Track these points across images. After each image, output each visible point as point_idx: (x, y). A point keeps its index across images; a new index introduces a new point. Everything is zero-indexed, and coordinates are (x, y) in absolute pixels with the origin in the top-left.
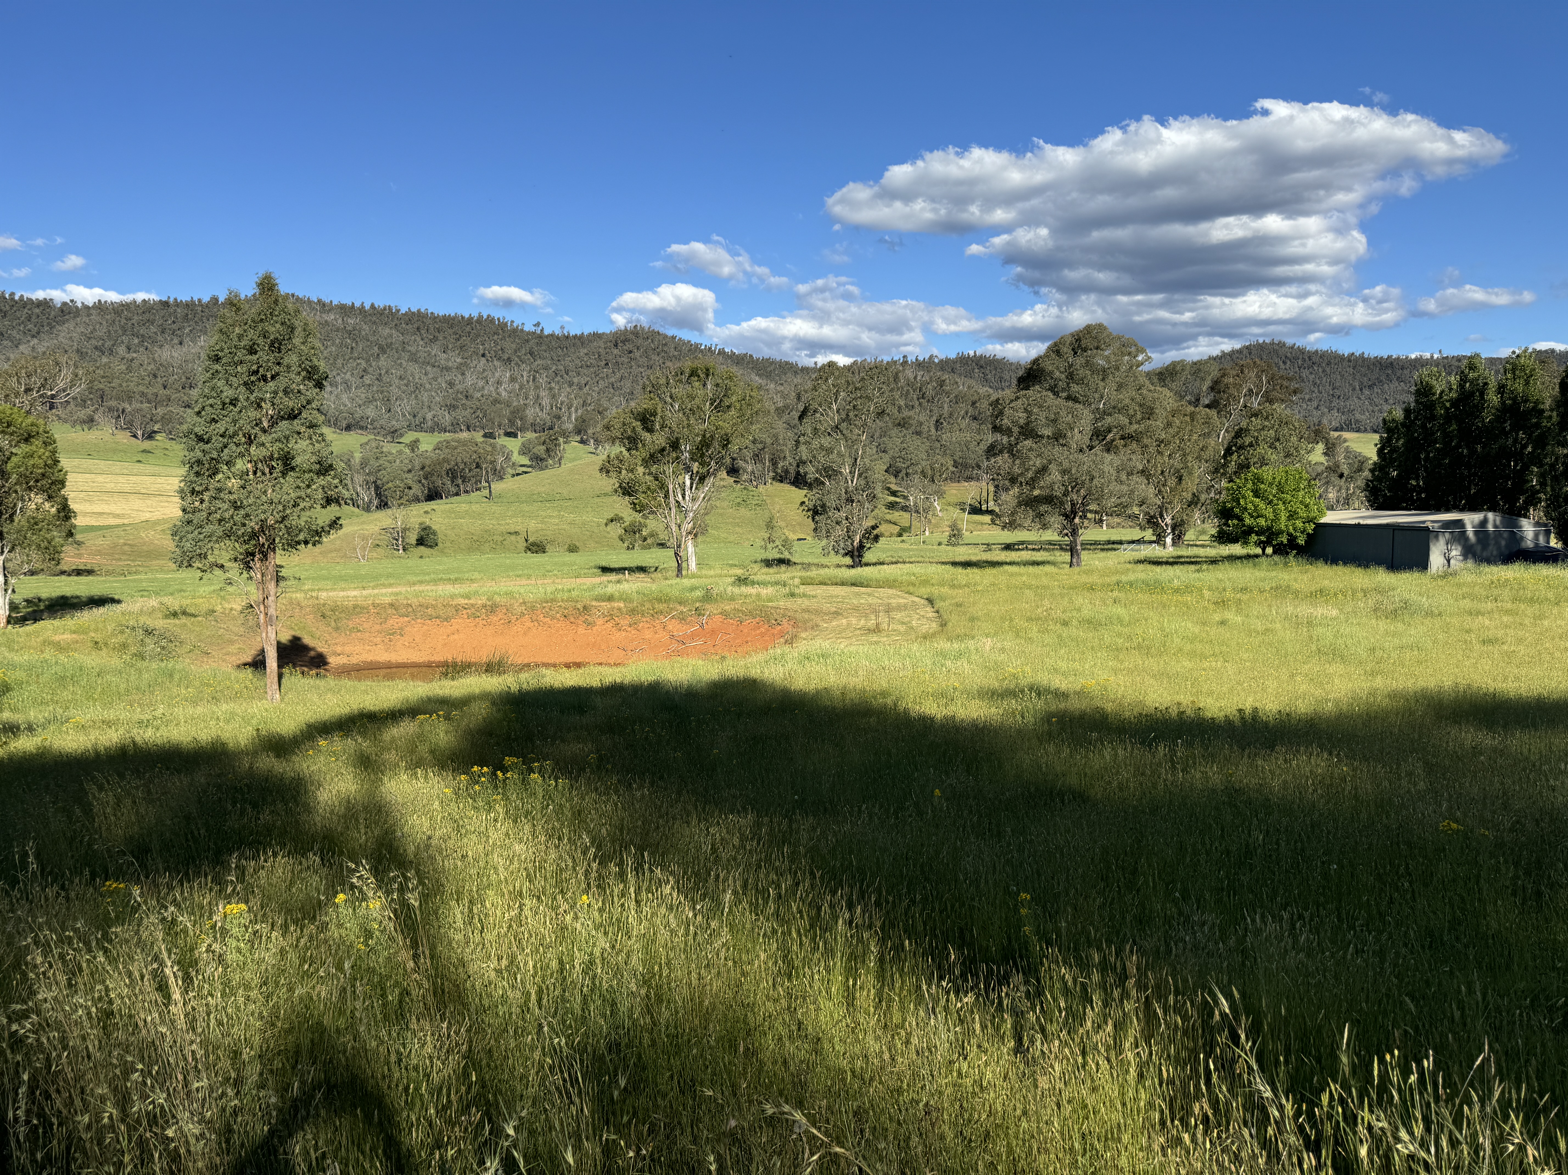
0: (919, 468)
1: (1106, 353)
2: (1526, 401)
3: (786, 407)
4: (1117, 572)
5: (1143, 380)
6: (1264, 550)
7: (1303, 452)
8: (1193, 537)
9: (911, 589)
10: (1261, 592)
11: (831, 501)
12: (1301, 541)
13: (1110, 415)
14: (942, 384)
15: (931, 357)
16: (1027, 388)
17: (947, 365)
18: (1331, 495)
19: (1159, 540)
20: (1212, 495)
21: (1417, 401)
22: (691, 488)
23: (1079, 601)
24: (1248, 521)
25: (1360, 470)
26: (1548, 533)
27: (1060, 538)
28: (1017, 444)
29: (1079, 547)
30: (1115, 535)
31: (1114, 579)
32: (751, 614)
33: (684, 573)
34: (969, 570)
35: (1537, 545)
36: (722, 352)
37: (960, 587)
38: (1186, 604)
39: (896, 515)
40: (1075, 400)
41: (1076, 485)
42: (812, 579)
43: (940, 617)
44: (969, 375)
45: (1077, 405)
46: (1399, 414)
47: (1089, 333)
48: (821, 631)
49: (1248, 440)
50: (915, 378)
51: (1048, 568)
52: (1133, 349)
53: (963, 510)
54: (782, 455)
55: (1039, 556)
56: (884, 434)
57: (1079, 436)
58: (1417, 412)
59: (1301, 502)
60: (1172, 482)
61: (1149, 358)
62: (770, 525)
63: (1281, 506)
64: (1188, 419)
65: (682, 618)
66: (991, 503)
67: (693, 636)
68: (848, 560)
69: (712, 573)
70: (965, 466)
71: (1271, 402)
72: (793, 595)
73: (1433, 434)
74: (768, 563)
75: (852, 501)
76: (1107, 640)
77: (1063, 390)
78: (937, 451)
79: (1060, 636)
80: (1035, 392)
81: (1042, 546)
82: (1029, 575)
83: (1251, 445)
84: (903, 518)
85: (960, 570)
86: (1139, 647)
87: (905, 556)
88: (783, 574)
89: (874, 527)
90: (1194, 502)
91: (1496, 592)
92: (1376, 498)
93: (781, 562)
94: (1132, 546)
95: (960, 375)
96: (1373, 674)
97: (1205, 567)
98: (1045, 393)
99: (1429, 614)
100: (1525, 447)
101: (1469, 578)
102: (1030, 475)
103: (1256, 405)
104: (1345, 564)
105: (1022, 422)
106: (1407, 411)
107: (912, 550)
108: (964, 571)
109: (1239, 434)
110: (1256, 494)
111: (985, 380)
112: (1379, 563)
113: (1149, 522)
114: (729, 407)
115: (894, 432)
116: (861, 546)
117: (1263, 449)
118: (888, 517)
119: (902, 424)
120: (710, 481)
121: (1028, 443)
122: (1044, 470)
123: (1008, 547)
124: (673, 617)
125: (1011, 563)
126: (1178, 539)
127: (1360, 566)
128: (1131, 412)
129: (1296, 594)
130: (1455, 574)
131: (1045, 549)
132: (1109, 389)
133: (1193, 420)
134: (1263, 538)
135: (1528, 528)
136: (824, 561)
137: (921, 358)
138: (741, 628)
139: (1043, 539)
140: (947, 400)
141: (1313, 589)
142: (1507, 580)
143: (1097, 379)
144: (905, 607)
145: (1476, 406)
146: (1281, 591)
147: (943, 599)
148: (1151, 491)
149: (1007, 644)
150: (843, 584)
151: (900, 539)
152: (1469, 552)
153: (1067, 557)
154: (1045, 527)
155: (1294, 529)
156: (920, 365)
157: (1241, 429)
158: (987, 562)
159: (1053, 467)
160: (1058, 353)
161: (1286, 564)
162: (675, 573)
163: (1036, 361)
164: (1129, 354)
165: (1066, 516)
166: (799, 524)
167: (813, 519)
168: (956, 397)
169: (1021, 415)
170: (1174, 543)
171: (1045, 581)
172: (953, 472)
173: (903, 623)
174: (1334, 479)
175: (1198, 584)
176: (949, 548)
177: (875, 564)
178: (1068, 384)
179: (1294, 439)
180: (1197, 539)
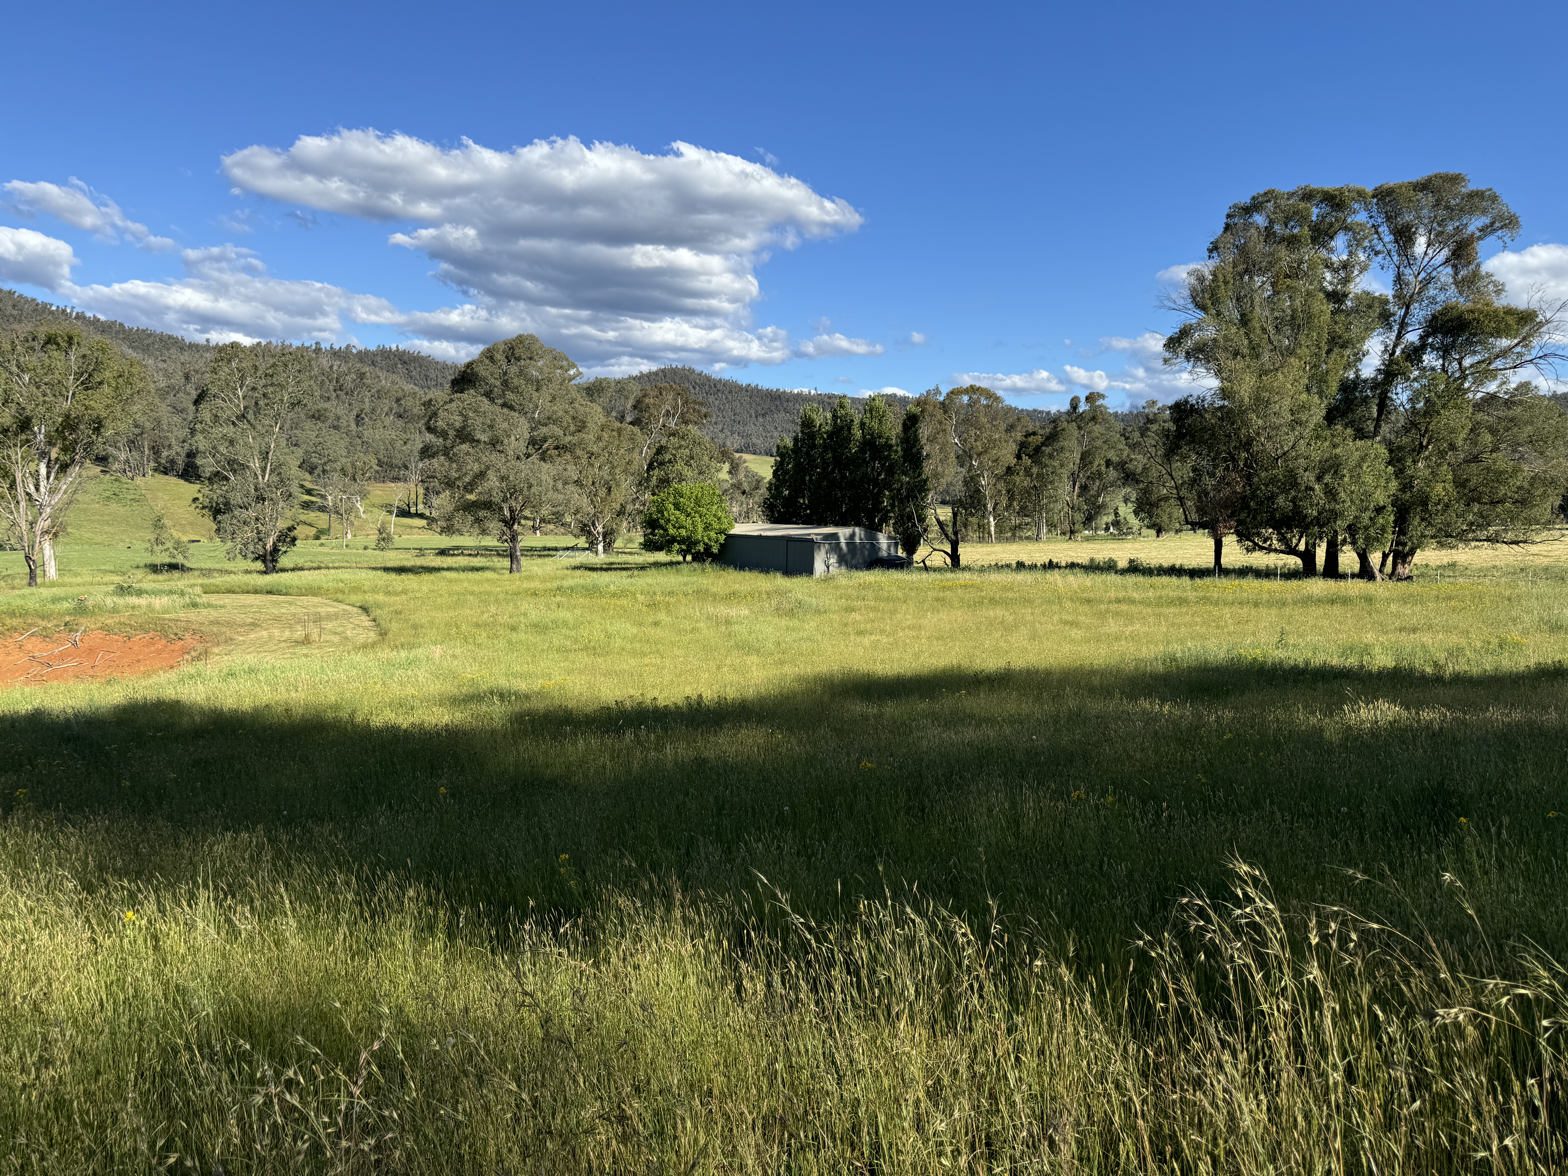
0: (338, 466)
1: (540, 364)
2: (880, 437)
3: (171, 387)
4: (556, 578)
5: (574, 394)
6: (684, 558)
7: (713, 470)
8: (622, 545)
9: (340, 596)
10: (686, 595)
11: (236, 498)
12: (715, 550)
13: (546, 425)
14: (362, 376)
15: (348, 346)
16: (462, 391)
17: (364, 356)
18: (734, 509)
19: (591, 547)
20: (637, 506)
21: (802, 432)
22: (48, 478)
23: (524, 606)
24: (672, 531)
25: (757, 488)
26: (896, 544)
27: (499, 544)
28: (453, 447)
29: (518, 553)
30: (551, 541)
31: (555, 584)
32: (141, 628)
33: (39, 580)
34: (404, 576)
35: (889, 554)
36: (80, 317)
37: (396, 594)
38: (622, 607)
39: (312, 516)
40: (511, 408)
41: (514, 491)
42: (217, 586)
43: (378, 625)
44: (392, 369)
45: (513, 413)
46: (789, 442)
47: (521, 342)
48: (237, 645)
49: (667, 457)
50: (331, 367)
51: (488, 575)
52: (565, 363)
53: (390, 512)
54: (166, 443)
55: (477, 562)
56: (296, 426)
57: (516, 444)
58: (803, 440)
59: (715, 515)
60: (602, 492)
61: (580, 373)
62: (158, 524)
63: (697, 519)
64: (615, 434)
65: (46, 636)
66: (421, 507)
67: (62, 657)
68: (259, 565)
69: (79, 580)
70: (392, 466)
71: (686, 423)
72: (195, 605)
73: (814, 460)
74: (155, 569)
75: (264, 500)
76: (556, 642)
77: (500, 397)
78: (359, 448)
79: (509, 642)
80: (469, 396)
81: (478, 552)
82: (469, 581)
83: (670, 461)
84: (321, 519)
85: (393, 576)
86: (586, 648)
87: (326, 560)
88: (178, 581)
89: (291, 529)
90: (621, 513)
91: (863, 593)
92: (773, 514)
93: (173, 567)
94: (567, 553)
95: (382, 368)
96: (782, 663)
97: (636, 572)
98: (480, 398)
99: (818, 612)
100: (879, 474)
101: (843, 581)
102: (467, 479)
103: (673, 425)
104: (750, 570)
105: (458, 425)
106: (796, 439)
107: (334, 554)
108: (398, 577)
109: (660, 450)
110: (677, 506)
111: (410, 377)
112: (777, 569)
113: (582, 530)
114: (100, 383)
115: (308, 424)
116: (275, 550)
117: (680, 466)
118: (303, 518)
119: (317, 416)
120: (75, 470)
121: (465, 447)
122: (482, 475)
123: (443, 552)
124: (33, 635)
125: (449, 569)
126: (608, 547)
127: (762, 571)
128: (565, 424)
129: (715, 596)
130: (832, 578)
131: (482, 555)
132: (543, 400)
133: (619, 436)
134: (684, 547)
135: (883, 540)
136: (229, 566)
137: (336, 347)
138: (130, 644)
139: (483, 544)
140: (369, 394)
141: (727, 592)
142: (870, 583)
143: (530, 389)
144: (336, 616)
145: (845, 439)
146: (701, 594)
147: (379, 606)
148: (585, 500)
149: (458, 651)
150: (256, 592)
151: (318, 542)
152: (843, 560)
153: (506, 562)
154: (484, 532)
155: (709, 539)
156: (335, 354)
157: (662, 447)
158: (422, 568)
159: (491, 474)
160: (491, 358)
161: (703, 570)
162: (26, 581)
163: (469, 365)
164: (561, 367)
165: (505, 522)
166: (191, 524)
167: (215, 518)
168: (378, 391)
169: (457, 418)
170: (605, 551)
171: (486, 587)
172: (377, 472)
173: (336, 633)
174: (738, 495)
175: (633, 589)
176: (377, 552)
177: (293, 570)
178: (503, 391)
179: (706, 458)
180: (625, 547)
